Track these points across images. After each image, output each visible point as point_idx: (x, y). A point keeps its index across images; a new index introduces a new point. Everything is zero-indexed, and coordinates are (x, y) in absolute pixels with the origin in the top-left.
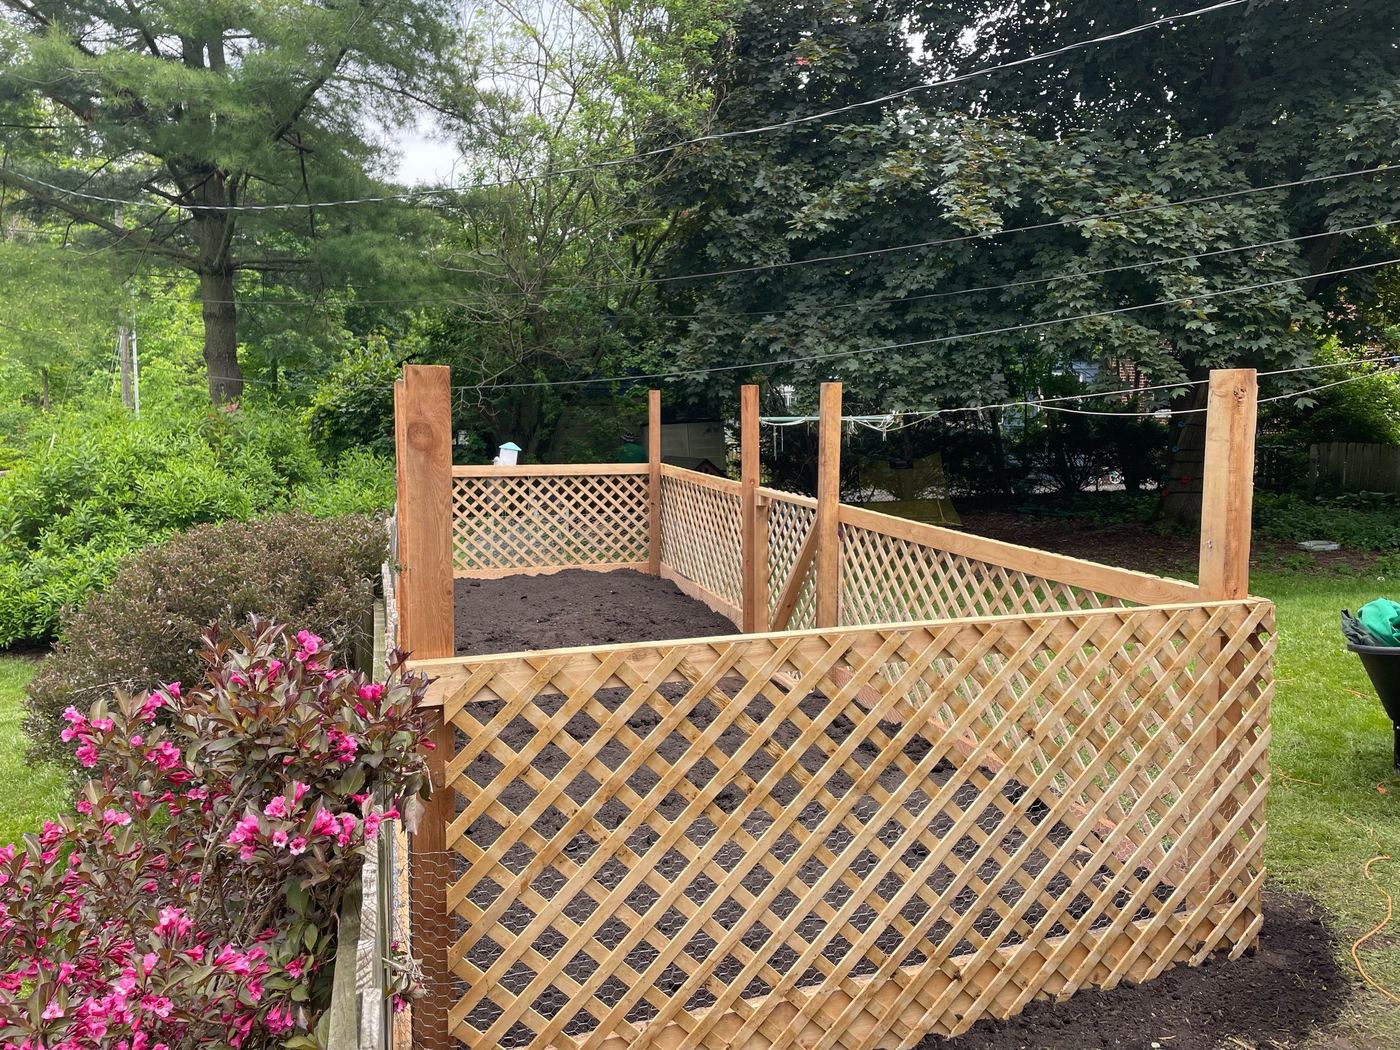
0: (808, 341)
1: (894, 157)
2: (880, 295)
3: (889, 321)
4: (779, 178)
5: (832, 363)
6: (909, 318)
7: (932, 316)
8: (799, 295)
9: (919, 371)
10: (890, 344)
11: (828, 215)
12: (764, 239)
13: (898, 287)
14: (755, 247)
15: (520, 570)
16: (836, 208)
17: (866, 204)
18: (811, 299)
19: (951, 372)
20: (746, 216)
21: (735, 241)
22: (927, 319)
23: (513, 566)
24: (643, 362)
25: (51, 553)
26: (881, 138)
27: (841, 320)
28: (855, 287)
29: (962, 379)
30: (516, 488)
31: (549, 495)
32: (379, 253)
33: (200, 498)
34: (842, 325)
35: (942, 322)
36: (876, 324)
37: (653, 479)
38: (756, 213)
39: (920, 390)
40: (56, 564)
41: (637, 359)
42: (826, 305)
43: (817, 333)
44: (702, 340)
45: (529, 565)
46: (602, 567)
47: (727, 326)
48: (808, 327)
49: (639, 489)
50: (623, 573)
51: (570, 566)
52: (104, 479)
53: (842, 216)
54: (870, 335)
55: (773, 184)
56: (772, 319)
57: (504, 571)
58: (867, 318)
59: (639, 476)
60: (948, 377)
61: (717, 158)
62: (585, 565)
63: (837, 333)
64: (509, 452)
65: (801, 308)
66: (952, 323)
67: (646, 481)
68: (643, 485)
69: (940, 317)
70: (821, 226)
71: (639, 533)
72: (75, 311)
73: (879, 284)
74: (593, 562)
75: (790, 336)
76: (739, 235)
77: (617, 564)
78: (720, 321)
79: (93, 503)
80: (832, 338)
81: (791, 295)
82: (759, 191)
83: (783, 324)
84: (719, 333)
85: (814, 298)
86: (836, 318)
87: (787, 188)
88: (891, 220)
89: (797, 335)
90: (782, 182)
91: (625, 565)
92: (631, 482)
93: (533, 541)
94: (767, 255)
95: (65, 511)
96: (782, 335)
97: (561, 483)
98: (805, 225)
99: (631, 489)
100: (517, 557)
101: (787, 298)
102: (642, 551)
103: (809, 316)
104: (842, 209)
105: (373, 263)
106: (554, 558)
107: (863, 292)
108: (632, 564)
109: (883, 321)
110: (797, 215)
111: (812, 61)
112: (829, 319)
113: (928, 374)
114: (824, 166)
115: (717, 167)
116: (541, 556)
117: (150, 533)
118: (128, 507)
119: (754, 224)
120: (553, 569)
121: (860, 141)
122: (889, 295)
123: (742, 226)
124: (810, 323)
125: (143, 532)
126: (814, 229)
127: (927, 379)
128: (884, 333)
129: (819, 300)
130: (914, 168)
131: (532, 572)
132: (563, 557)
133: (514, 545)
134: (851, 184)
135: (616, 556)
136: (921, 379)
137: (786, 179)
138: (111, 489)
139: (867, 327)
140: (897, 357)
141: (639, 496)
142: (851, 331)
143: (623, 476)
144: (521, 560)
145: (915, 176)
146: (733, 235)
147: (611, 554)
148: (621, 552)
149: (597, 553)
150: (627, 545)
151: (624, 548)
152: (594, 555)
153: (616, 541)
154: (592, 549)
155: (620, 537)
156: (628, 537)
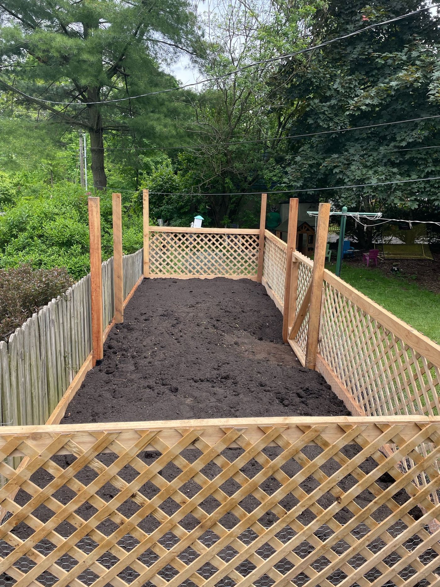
0: (353, 168)
1: (406, 70)
2: (392, 144)
3: (397, 159)
4: (346, 83)
5: (364, 179)
6: (407, 157)
7: (419, 156)
8: (352, 144)
9: (409, 184)
10: (395, 170)
11: (368, 101)
12: (336, 115)
13: (403, 140)
14: (331, 119)
15: (197, 276)
16: (372, 98)
17: (388, 95)
18: (358, 146)
19: (427, 185)
20: (328, 103)
21: (321, 116)
22: (417, 158)
23: (194, 274)
24: (274, 176)
25: (10, 254)
26: (402, 60)
27: (371, 157)
28: (382, 140)
29: (432, 190)
30: (197, 238)
31: (211, 242)
32: (155, 123)
33: (67, 234)
34: (371, 160)
35: (425, 159)
36: (389, 160)
37: (261, 237)
38: (333, 102)
39: (408, 194)
40: (11, 259)
41: (271, 174)
42: (365, 149)
43: (358, 164)
44: (301, 166)
45: (201, 274)
46: (235, 277)
47: (314, 159)
48: (354, 160)
49: (254, 241)
50: (244, 281)
51: (220, 276)
52: (31, 224)
53: (376, 102)
54: (385, 165)
55: (343, 86)
56: (336, 156)
57: (189, 276)
58: (385, 156)
59: (254, 235)
60: (425, 188)
61: (315, 73)
62: (227, 276)
63: (369, 164)
64: (198, 220)
65: (352, 151)
66: (430, 160)
67: (258, 238)
68: (256, 239)
69: (423, 156)
70: (363, 108)
71: (253, 262)
72: (29, 149)
73: (394, 139)
74: (231, 274)
75: (345, 164)
76: (324, 113)
77: (242, 276)
78: (311, 157)
79: (26, 234)
80: (366, 166)
81: (348, 143)
82: (335, 90)
83: (342, 159)
84: (310, 163)
85: (359, 145)
86: (369, 156)
87: (350, 88)
88: (402, 104)
89: (348, 164)
90: (347, 85)
91: (245, 277)
92: (251, 238)
93: (203, 263)
94: (337, 123)
95: (16, 237)
96: (340, 164)
97: (217, 237)
98: (355, 107)
99: (251, 241)
100: (196, 270)
101: (345, 145)
102: (254, 271)
103: (355, 155)
104: (376, 98)
105: (153, 128)
106: (212, 272)
107: (385, 143)
108: (249, 276)
109: (393, 158)
110: (351, 102)
111: (370, 18)
112: (365, 156)
113: (414, 186)
114: (372, 76)
115: (314, 78)
116: (207, 270)
117: (48, 248)
118: (40, 236)
119: (332, 107)
120: (212, 276)
121: (390, 62)
122: (397, 144)
123: (326, 109)
124: (356, 158)
125: (44, 247)
126: (359, 109)
127: (413, 188)
128: (393, 164)
129: (362, 147)
130: (416, 76)
131: (202, 277)
132: (216, 271)
133: (195, 264)
134: (382, 85)
135: (242, 272)
136: (409, 188)
137: (350, 83)
138: (34, 228)
139: (384, 161)
140: (398, 177)
141: (254, 245)
142: (376, 164)
143: (247, 235)
144: (198, 272)
145: (416, 80)
146: (321, 113)
147: (239, 271)
148: (244, 270)
149: (233, 270)
150: (247, 267)
151: (246, 269)
152: (231, 271)
153: (242, 265)
154: (231, 269)
155: (244, 264)
156: (248, 264)
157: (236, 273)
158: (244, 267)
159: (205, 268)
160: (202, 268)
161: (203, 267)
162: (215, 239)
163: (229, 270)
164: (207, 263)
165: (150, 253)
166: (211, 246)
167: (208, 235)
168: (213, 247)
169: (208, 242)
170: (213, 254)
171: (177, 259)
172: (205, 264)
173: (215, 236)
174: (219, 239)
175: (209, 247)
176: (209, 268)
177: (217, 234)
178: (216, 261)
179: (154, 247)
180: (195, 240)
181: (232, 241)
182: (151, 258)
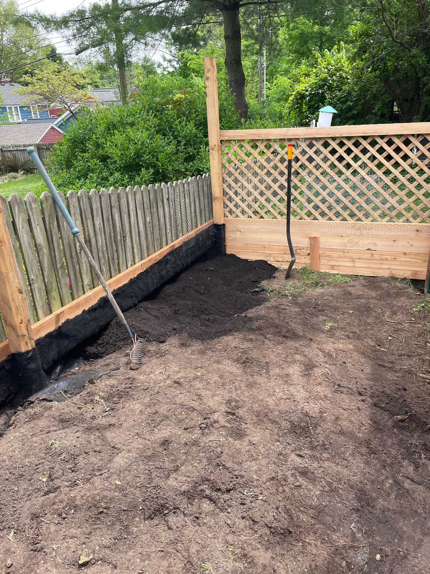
31: (337, 155)
93: (320, 198)
147: (394, 213)
148: (404, 212)
149: (379, 212)
150: (413, 205)
151: (408, 209)
152: (376, 214)
153: (401, 201)
154: (376, 208)
155: (405, 198)
156: (413, 198)
157: (387, 218)
158: (404, 205)
159: (323, 207)
160: (316, 207)
161: (320, 204)
162: (345, 148)
163: (372, 212)
164: (328, 198)
165: (224, 181)
166: (337, 163)
167: (330, 141)
168: (340, 166)
169: (329, 156)
170: (340, 180)
171: (272, 190)
172: (324, 201)
173: (345, 141)
174: (353, 148)
175: (333, 166)
176: (330, 208)
177: (349, 138)
178: (346, 194)
179: (231, 169)
180: (304, 152)
181: (381, 151)
182: (227, 190)
